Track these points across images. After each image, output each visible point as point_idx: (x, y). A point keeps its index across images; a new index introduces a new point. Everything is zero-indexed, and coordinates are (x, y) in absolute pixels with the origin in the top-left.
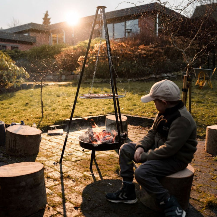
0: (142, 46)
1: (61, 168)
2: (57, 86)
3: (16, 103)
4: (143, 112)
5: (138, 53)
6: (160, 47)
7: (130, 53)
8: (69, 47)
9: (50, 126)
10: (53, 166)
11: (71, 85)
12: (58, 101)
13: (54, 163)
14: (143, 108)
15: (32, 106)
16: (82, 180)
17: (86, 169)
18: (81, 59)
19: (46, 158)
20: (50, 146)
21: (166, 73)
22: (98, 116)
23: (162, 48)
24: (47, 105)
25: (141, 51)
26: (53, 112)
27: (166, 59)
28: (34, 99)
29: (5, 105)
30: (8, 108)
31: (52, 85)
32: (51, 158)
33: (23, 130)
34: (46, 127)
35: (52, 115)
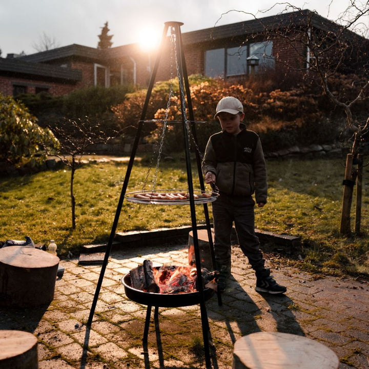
0: (276, 92)
1: (87, 338)
2: (112, 165)
3: (32, 196)
4: (269, 223)
5: (269, 106)
6: (311, 95)
7: (253, 105)
8: (140, 91)
9: (85, 246)
10: (73, 333)
11: (140, 164)
12: (109, 196)
13: (77, 327)
14: (268, 214)
15: (60, 203)
16: (123, 365)
17: (135, 341)
18: (161, 115)
19: (63, 314)
20: (77, 287)
21: (321, 144)
22: (180, 228)
23: (315, 96)
24: (87, 202)
25: (274, 101)
26: (95, 218)
27: (322, 117)
28: (66, 189)
29: (9, 199)
30: (13, 207)
31: (103, 163)
32: (72, 314)
33: (24, 256)
34: (77, 247)
35: (93, 224)
